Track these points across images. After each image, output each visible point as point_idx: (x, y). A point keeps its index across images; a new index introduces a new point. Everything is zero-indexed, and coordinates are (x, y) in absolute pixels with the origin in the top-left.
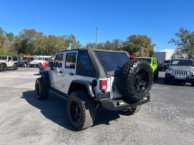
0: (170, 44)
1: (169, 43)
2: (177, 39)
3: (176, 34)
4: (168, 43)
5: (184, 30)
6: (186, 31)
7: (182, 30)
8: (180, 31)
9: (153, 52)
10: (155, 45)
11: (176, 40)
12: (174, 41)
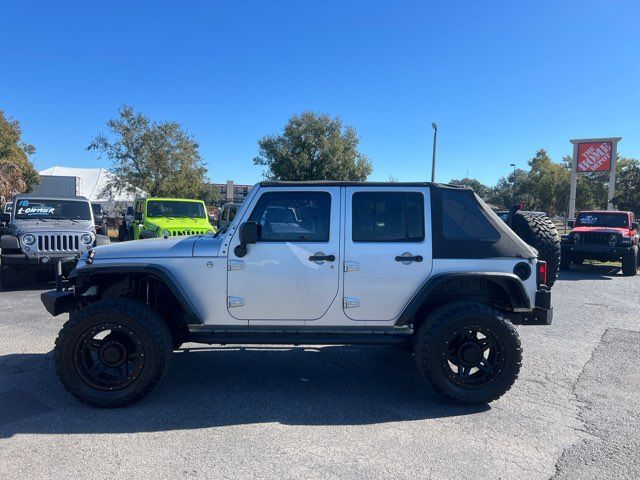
0: (96, 152)
1: (92, 149)
2: (114, 138)
3: (112, 125)
4: (89, 148)
5: (135, 114)
6: (140, 121)
7: (126, 114)
8: (123, 115)
9: (34, 173)
10: (31, 150)
11: (111, 142)
12: (106, 145)
